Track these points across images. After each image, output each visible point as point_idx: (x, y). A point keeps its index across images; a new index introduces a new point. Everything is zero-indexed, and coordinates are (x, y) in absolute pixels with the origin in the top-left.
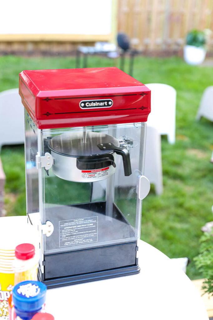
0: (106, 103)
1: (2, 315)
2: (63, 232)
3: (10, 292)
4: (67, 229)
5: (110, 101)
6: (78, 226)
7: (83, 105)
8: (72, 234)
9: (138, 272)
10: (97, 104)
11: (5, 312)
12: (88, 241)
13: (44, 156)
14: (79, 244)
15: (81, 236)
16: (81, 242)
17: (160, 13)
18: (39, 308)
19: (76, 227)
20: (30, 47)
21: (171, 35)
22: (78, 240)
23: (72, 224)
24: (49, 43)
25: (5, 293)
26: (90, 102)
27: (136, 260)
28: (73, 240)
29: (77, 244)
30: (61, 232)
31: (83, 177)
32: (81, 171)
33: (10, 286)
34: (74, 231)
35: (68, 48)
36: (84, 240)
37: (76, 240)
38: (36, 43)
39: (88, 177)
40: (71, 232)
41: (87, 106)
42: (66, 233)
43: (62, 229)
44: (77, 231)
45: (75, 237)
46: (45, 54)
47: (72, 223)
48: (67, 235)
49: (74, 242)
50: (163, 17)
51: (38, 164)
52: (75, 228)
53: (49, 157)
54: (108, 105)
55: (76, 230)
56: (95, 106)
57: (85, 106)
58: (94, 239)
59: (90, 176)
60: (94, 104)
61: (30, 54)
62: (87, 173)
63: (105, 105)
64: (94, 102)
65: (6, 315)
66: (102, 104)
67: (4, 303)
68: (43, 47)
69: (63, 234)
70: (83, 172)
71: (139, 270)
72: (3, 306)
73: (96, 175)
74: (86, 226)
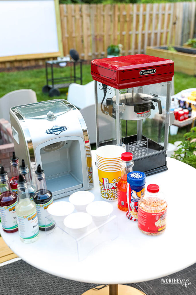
0: (153, 71)
3: (114, 183)
4: (132, 147)
5: (155, 70)
6: (138, 145)
7: (141, 73)
9: (167, 169)
10: (148, 72)
11: (110, 196)
12: (143, 154)
13: (122, 105)
15: (139, 151)
16: (140, 155)
17: (89, 36)
18: (144, 184)
19: (137, 146)
20: (8, 65)
21: (97, 50)
22: (138, 153)
24: (20, 61)
25: (111, 184)
26: (145, 71)
27: (166, 162)
29: (137, 156)
30: (129, 150)
31: (138, 117)
32: (137, 113)
33: (114, 180)
35: (33, 63)
36: (141, 153)
38: (11, 62)
39: (140, 117)
40: (134, 149)
41: (143, 73)
43: (130, 147)
45: (136, 152)
46: (18, 69)
47: (135, 143)
48: (133, 151)
50: (91, 38)
51: (119, 110)
53: (124, 105)
54: (154, 72)
55: (137, 148)
56: (147, 74)
57: (142, 74)
58: (146, 152)
59: (142, 116)
60: (147, 72)
61: (9, 70)
62: (140, 114)
63: (152, 73)
64: (147, 71)
65: (110, 198)
66: (150, 72)
68: (17, 65)
70: (137, 114)
71: (167, 168)
72: (109, 192)
73: (144, 115)
74: (142, 145)
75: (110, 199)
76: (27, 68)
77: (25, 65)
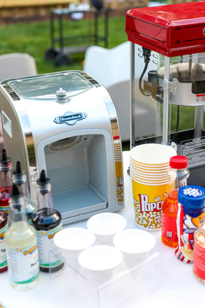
1: (147, 225)
2: (183, 151)
3: (156, 203)
4: (187, 148)
6: (196, 145)
8: (191, 153)
11: (150, 222)
12: (203, 159)
13: (173, 81)
14: (195, 162)
15: (198, 154)
16: (198, 160)
22: (196, 158)
23: (191, 144)
25: (152, 204)
28: (191, 159)
29: (194, 161)
30: (182, 152)
31: (197, 100)
33: (157, 197)
34: (192, 150)
36: (200, 158)
37: (194, 158)
39: (201, 101)
40: (190, 151)
42: (186, 152)
43: (184, 148)
44: (195, 150)
45: (193, 156)
47: (191, 142)
48: (187, 154)
49: (192, 161)
51: (168, 89)
52: (193, 147)
53: (176, 82)
59: (203, 99)
62: (201, 97)
65: (150, 225)
67: (150, 214)
69: (184, 153)
70: (197, 96)
72: (149, 217)
74: (202, 145)
75: (150, 228)
76: (22, 20)
77: (18, 15)
